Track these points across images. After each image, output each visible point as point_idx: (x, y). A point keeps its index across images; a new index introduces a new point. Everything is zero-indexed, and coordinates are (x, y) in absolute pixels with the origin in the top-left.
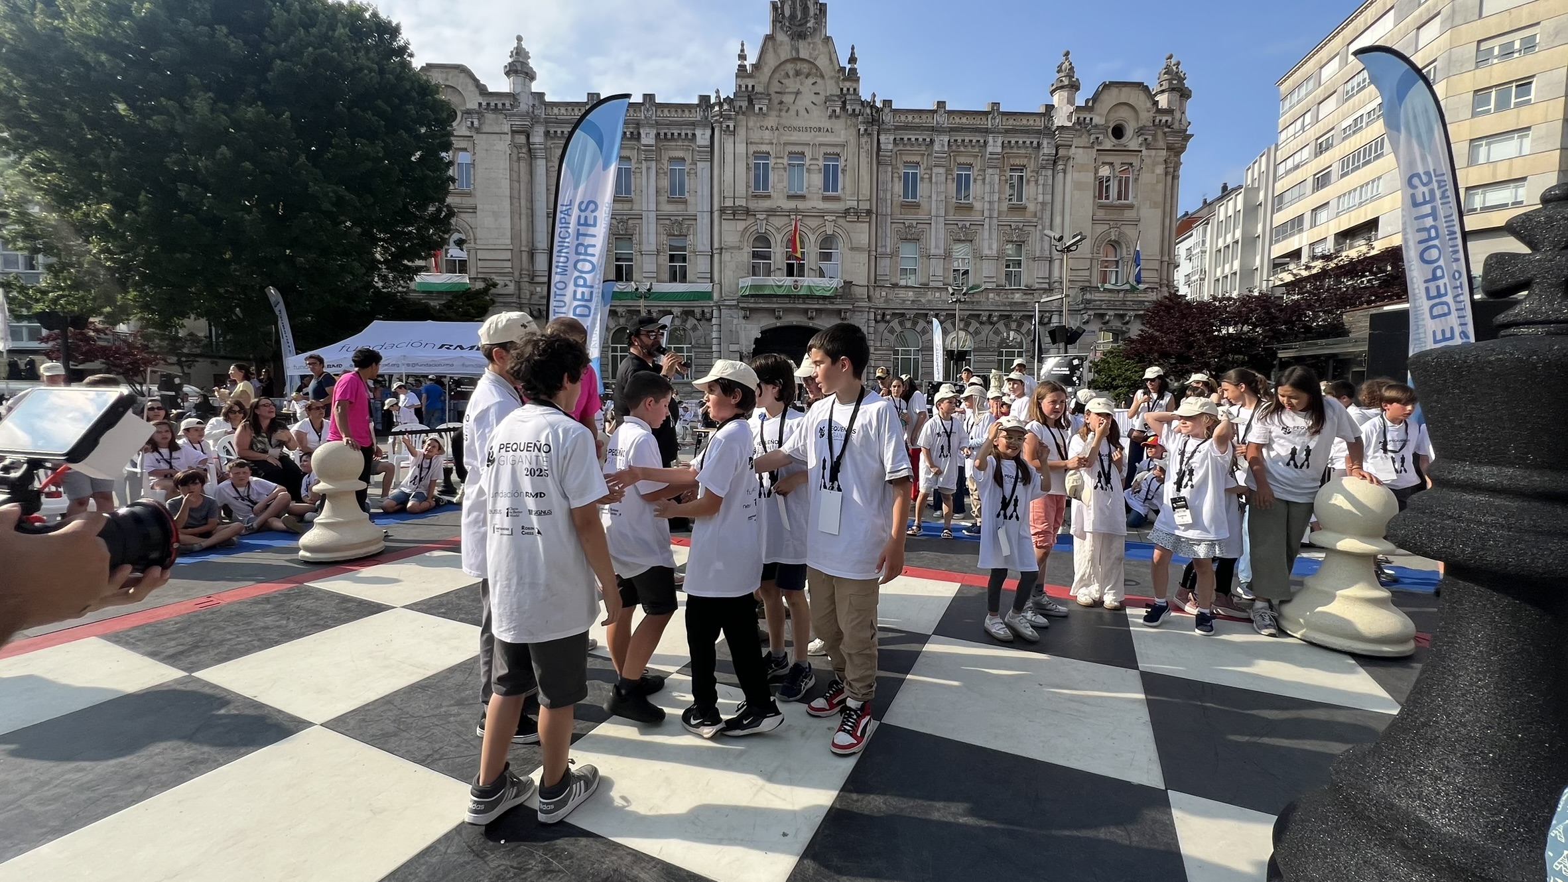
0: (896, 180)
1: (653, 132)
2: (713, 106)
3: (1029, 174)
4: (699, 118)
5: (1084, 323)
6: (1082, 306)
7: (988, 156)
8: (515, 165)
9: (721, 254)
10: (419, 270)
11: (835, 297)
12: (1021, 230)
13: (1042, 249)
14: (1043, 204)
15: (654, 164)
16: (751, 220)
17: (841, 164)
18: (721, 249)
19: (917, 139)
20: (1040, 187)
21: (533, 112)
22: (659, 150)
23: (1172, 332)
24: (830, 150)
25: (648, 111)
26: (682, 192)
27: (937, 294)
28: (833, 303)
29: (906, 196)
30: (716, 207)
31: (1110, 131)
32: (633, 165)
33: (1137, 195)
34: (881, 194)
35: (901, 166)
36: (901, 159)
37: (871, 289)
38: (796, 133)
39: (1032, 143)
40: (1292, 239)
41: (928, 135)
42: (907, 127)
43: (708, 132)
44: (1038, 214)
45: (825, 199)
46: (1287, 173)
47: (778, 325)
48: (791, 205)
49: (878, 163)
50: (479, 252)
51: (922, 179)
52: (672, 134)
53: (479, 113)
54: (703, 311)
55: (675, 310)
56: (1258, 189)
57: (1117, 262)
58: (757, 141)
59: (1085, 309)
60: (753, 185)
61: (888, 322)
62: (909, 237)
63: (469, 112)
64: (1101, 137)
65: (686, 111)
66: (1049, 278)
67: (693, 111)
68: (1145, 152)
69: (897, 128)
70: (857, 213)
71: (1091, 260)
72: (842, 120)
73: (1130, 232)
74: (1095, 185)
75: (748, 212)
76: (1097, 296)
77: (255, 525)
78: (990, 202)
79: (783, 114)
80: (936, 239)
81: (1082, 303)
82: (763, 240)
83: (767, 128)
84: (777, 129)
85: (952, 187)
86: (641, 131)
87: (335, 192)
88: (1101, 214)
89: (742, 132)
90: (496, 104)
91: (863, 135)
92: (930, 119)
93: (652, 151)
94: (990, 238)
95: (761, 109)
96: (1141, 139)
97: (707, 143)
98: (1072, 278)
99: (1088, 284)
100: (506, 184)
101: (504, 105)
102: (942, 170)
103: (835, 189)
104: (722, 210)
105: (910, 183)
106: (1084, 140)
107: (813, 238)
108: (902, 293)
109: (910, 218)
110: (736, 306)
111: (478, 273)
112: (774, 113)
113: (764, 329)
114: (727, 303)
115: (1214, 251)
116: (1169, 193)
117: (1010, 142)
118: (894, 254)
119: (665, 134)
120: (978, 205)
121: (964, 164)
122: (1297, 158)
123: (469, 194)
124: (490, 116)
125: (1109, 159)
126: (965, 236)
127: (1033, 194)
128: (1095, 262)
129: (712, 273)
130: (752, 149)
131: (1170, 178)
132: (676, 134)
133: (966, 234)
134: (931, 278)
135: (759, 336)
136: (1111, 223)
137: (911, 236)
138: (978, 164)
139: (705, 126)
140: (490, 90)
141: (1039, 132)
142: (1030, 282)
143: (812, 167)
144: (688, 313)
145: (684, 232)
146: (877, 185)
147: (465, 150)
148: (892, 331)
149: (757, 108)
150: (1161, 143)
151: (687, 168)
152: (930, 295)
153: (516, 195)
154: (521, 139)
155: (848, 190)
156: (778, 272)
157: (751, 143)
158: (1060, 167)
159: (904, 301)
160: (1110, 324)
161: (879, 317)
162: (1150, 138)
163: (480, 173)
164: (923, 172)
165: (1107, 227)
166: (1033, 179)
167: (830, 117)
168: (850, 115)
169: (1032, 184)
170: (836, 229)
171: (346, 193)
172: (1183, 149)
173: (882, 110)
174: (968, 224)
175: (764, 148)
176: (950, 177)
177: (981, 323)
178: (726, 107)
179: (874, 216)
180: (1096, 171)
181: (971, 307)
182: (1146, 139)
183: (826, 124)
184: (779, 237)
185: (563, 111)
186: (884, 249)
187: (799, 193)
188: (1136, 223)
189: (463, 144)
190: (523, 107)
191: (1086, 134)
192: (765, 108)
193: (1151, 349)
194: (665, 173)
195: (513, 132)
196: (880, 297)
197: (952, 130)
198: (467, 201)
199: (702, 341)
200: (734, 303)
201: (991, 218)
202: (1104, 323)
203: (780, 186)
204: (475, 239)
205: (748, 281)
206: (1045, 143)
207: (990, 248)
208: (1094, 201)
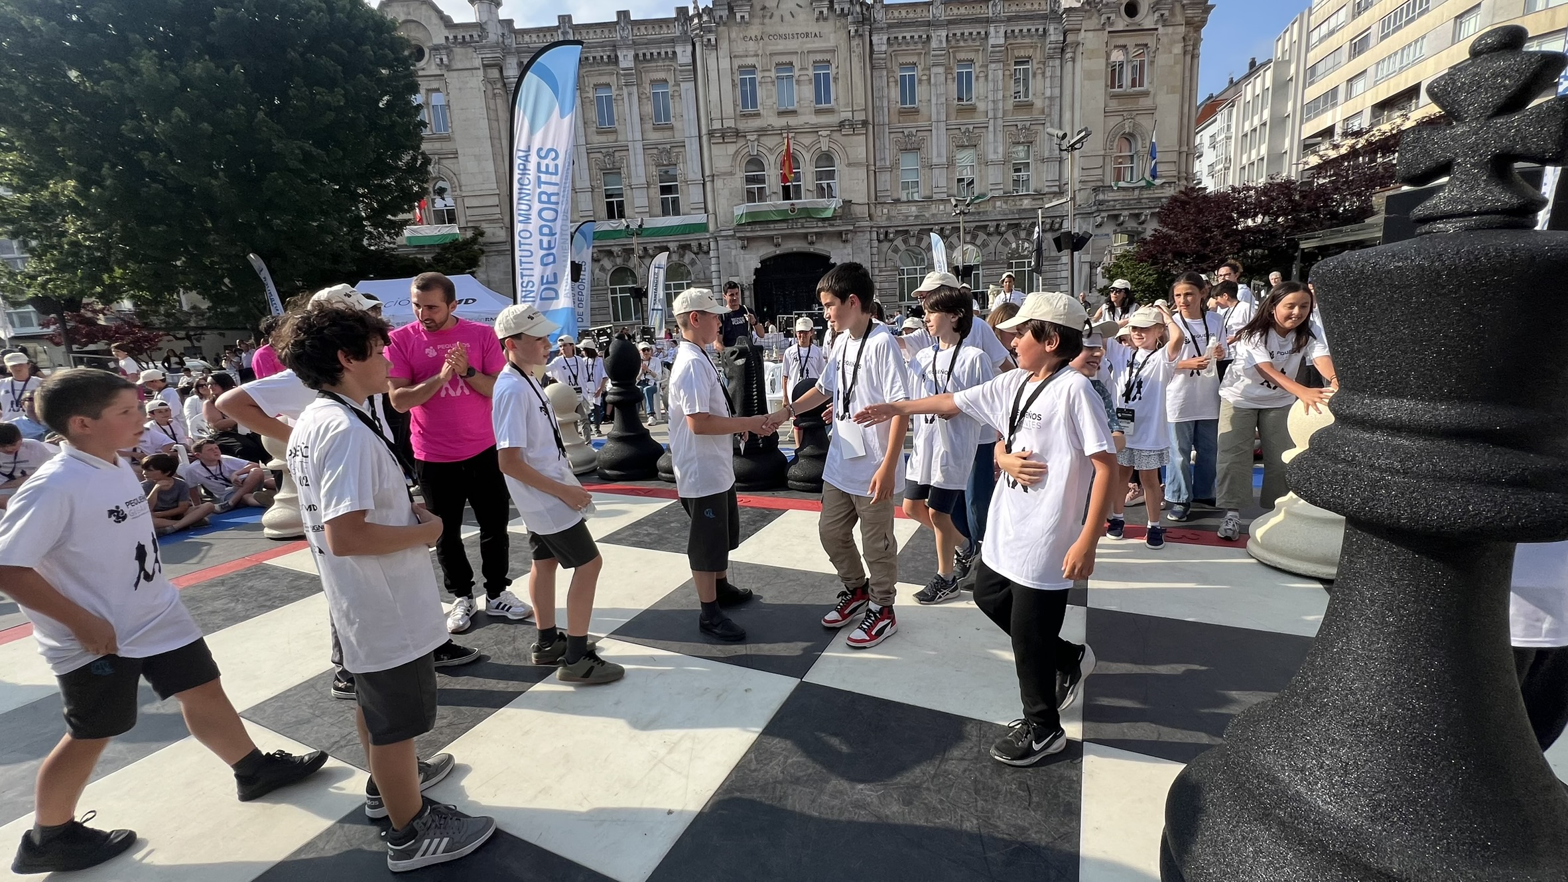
0: (892, 84)
1: (631, 54)
2: (691, 19)
3: (1035, 66)
4: (678, 34)
5: (1097, 226)
6: (1094, 208)
7: (990, 49)
8: (492, 102)
9: (713, 181)
10: (406, 223)
11: (833, 218)
12: (1028, 129)
13: (1051, 150)
14: (1051, 98)
15: (635, 87)
16: (741, 142)
17: (832, 71)
18: (713, 176)
19: (912, 37)
20: (1048, 80)
21: (503, 42)
22: (639, 73)
23: (1188, 230)
24: (819, 57)
25: (623, 30)
26: (667, 118)
27: (942, 207)
28: (833, 225)
29: (903, 102)
30: (704, 131)
31: (1123, 8)
32: (614, 92)
33: (1153, 79)
34: (877, 103)
35: (896, 68)
36: (896, 59)
37: (872, 206)
38: (781, 41)
39: (1037, 30)
40: (1324, 115)
41: (922, 31)
42: (901, 24)
43: (689, 48)
44: (1046, 110)
45: (818, 112)
46: (1321, 40)
47: (778, 252)
48: (782, 122)
49: (872, 68)
50: (466, 199)
51: (920, 81)
52: (652, 54)
53: (447, 48)
54: (700, 244)
55: (673, 246)
56: (1289, 62)
57: (1132, 156)
58: (741, 54)
59: (1098, 211)
60: (740, 102)
61: (891, 241)
62: (909, 147)
63: (436, 48)
64: (1113, 17)
65: (664, 26)
66: (1059, 180)
67: (671, 26)
68: (1161, 30)
69: (890, 26)
70: (852, 125)
71: (1104, 156)
72: (831, 22)
73: (1145, 122)
74: (1107, 72)
75: (738, 134)
76: (1109, 196)
77: (230, 503)
78: (994, 101)
79: (767, 21)
80: (938, 146)
81: (1095, 205)
82: (756, 162)
83: (751, 38)
84: (762, 38)
85: (953, 87)
86: (619, 54)
87: (300, 148)
88: (1114, 105)
89: (724, 45)
90: (463, 37)
91: (853, 37)
92: (925, 13)
93: (632, 74)
94: (995, 141)
95: (742, 17)
96: (1157, 15)
97: (689, 60)
98: (1084, 179)
99: (1100, 184)
100: (484, 124)
101: (471, 36)
102: (941, 70)
103: (828, 101)
104: (711, 134)
105: (908, 87)
106: (1094, 22)
107: (807, 156)
108: (904, 209)
109: (910, 126)
110: (733, 236)
111: (467, 222)
112: (757, 21)
113: (763, 258)
114: (723, 233)
115: (1240, 135)
116: (1187, 74)
117: (1013, 31)
118: (894, 167)
119: (644, 55)
120: (981, 106)
121: (964, 61)
122: (1333, 22)
123: (448, 139)
124: (458, 50)
125: (1121, 42)
126: (969, 141)
127: (1040, 89)
128: (1108, 159)
129: (705, 202)
130: (737, 63)
131: (1188, 58)
132: (655, 54)
133: (969, 139)
134: (935, 190)
135: (759, 266)
136: (1125, 114)
137: (912, 146)
138: (979, 59)
139: (685, 42)
140: (456, 21)
141: (1044, 17)
142: (1039, 186)
143: (802, 78)
144: (685, 247)
145: (673, 160)
146: (872, 91)
147: (437, 90)
148: (896, 250)
149: (738, 16)
150: (1180, 19)
151: (670, 90)
152: (934, 209)
153: (496, 134)
154: (494, 73)
155: (841, 101)
156: (774, 197)
157: (735, 56)
158: (1069, 55)
159: (907, 217)
160: (1125, 225)
161: (882, 237)
162: (1166, 13)
163: (457, 116)
164: (921, 73)
165: (1120, 119)
166: (1039, 71)
167: (817, 19)
168: (839, 16)
169: (1039, 77)
170: (832, 145)
171: (313, 149)
172: (1203, 22)
173: (873, 6)
174: (971, 127)
175: (750, 61)
176: (950, 76)
177: (989, 234)
178: (705, 18)
179: (871, 126)
180: (1108, 55)
181: (977, 218)
182: (1162, 15)
183: (814, 28)
184: (772, 158)
185: (534, 38)
186: (883, 163)
187: (791, 108)
188: (1151, 111)
189: (435, 85)
190: (493, 37)
191: (1096, 15)
192: (747, 16)
193: (1165, 250)
194: (648, 98)
195: (485, 66)
196: (882, 213)
197: (950, 22)
198: (447, 146)
199: (702, 276)
200: (731, 233)
201: (995, 118)
202: (1119, 225)
203: (769, 102)
204: (460, 186)
205: (741, 209)
206: (1051, 29)
207: (996, 152)
208: (1106, 90)
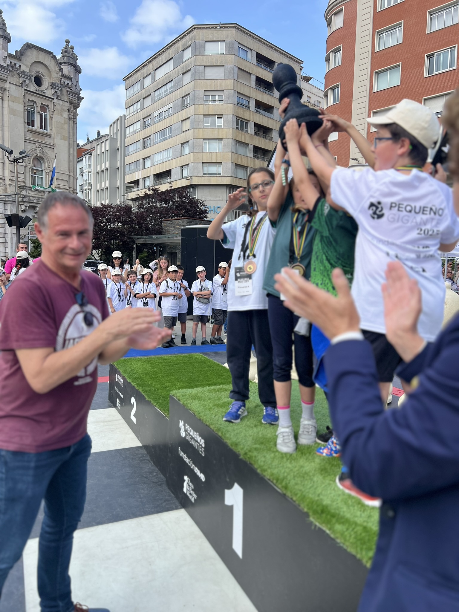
5: (23, 211)
31: (33, 78)
33: (52, 128)
40: (134, 173)
46: (131, 134)
56: (116, 139)
57: (42, 171)
59: (22, 201)
64: (27, 81)
73: (50, 153)
74: (24, 114)
76: (30, 193)
81: (21, 197)
88: (30, 136)
96: (53, 91)
98: (12, 178)
99: (23, 184)
106: (15, 80)
115: (96, 172)
122: (135, 127)
125: (33, 98)
128: (27, 169)
131: (71, 122)
136: (37, 144)
150: (65, 98)
162: (59, 92)
165: (34, 146)
172: (78, 105)
180: (25, 104)
182: (56, 92)
188: (52, 147)
191: (16, 76)
208: (24, 125)
